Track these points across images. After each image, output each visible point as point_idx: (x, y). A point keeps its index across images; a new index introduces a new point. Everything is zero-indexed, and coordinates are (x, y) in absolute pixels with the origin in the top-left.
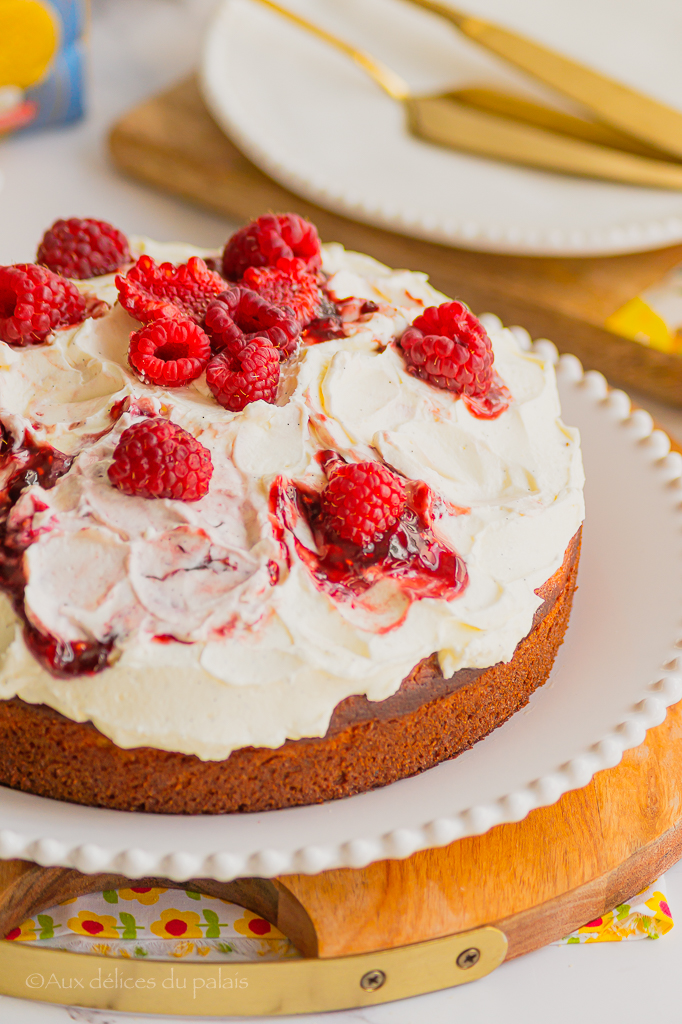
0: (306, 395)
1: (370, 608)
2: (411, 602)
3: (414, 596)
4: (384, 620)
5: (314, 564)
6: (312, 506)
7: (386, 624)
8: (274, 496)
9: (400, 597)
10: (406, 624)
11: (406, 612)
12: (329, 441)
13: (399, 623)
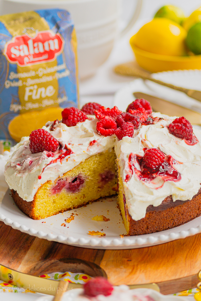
0: (141, 135)
1: (154, 183)
2: (165, 181)
3: (165, 180)
4: (157, 186)
5: (139, 174)
6: (140, 160)
7: (158, 187)
8: (130, 158)
9: (162, 180)
10: (163, 187)
11: (163, 184)
12: (147, 145)
13: (161, 187)
